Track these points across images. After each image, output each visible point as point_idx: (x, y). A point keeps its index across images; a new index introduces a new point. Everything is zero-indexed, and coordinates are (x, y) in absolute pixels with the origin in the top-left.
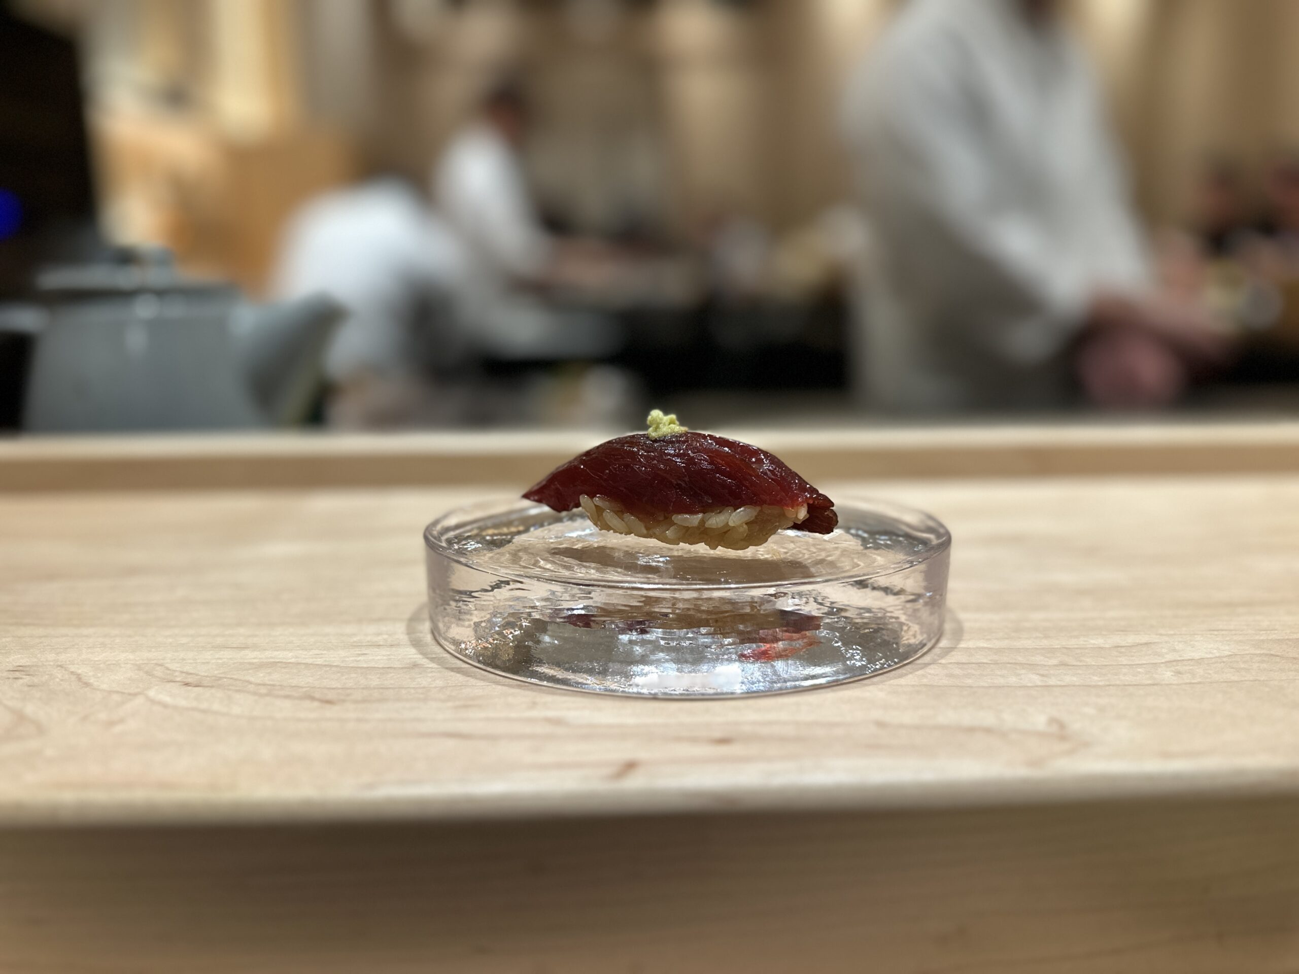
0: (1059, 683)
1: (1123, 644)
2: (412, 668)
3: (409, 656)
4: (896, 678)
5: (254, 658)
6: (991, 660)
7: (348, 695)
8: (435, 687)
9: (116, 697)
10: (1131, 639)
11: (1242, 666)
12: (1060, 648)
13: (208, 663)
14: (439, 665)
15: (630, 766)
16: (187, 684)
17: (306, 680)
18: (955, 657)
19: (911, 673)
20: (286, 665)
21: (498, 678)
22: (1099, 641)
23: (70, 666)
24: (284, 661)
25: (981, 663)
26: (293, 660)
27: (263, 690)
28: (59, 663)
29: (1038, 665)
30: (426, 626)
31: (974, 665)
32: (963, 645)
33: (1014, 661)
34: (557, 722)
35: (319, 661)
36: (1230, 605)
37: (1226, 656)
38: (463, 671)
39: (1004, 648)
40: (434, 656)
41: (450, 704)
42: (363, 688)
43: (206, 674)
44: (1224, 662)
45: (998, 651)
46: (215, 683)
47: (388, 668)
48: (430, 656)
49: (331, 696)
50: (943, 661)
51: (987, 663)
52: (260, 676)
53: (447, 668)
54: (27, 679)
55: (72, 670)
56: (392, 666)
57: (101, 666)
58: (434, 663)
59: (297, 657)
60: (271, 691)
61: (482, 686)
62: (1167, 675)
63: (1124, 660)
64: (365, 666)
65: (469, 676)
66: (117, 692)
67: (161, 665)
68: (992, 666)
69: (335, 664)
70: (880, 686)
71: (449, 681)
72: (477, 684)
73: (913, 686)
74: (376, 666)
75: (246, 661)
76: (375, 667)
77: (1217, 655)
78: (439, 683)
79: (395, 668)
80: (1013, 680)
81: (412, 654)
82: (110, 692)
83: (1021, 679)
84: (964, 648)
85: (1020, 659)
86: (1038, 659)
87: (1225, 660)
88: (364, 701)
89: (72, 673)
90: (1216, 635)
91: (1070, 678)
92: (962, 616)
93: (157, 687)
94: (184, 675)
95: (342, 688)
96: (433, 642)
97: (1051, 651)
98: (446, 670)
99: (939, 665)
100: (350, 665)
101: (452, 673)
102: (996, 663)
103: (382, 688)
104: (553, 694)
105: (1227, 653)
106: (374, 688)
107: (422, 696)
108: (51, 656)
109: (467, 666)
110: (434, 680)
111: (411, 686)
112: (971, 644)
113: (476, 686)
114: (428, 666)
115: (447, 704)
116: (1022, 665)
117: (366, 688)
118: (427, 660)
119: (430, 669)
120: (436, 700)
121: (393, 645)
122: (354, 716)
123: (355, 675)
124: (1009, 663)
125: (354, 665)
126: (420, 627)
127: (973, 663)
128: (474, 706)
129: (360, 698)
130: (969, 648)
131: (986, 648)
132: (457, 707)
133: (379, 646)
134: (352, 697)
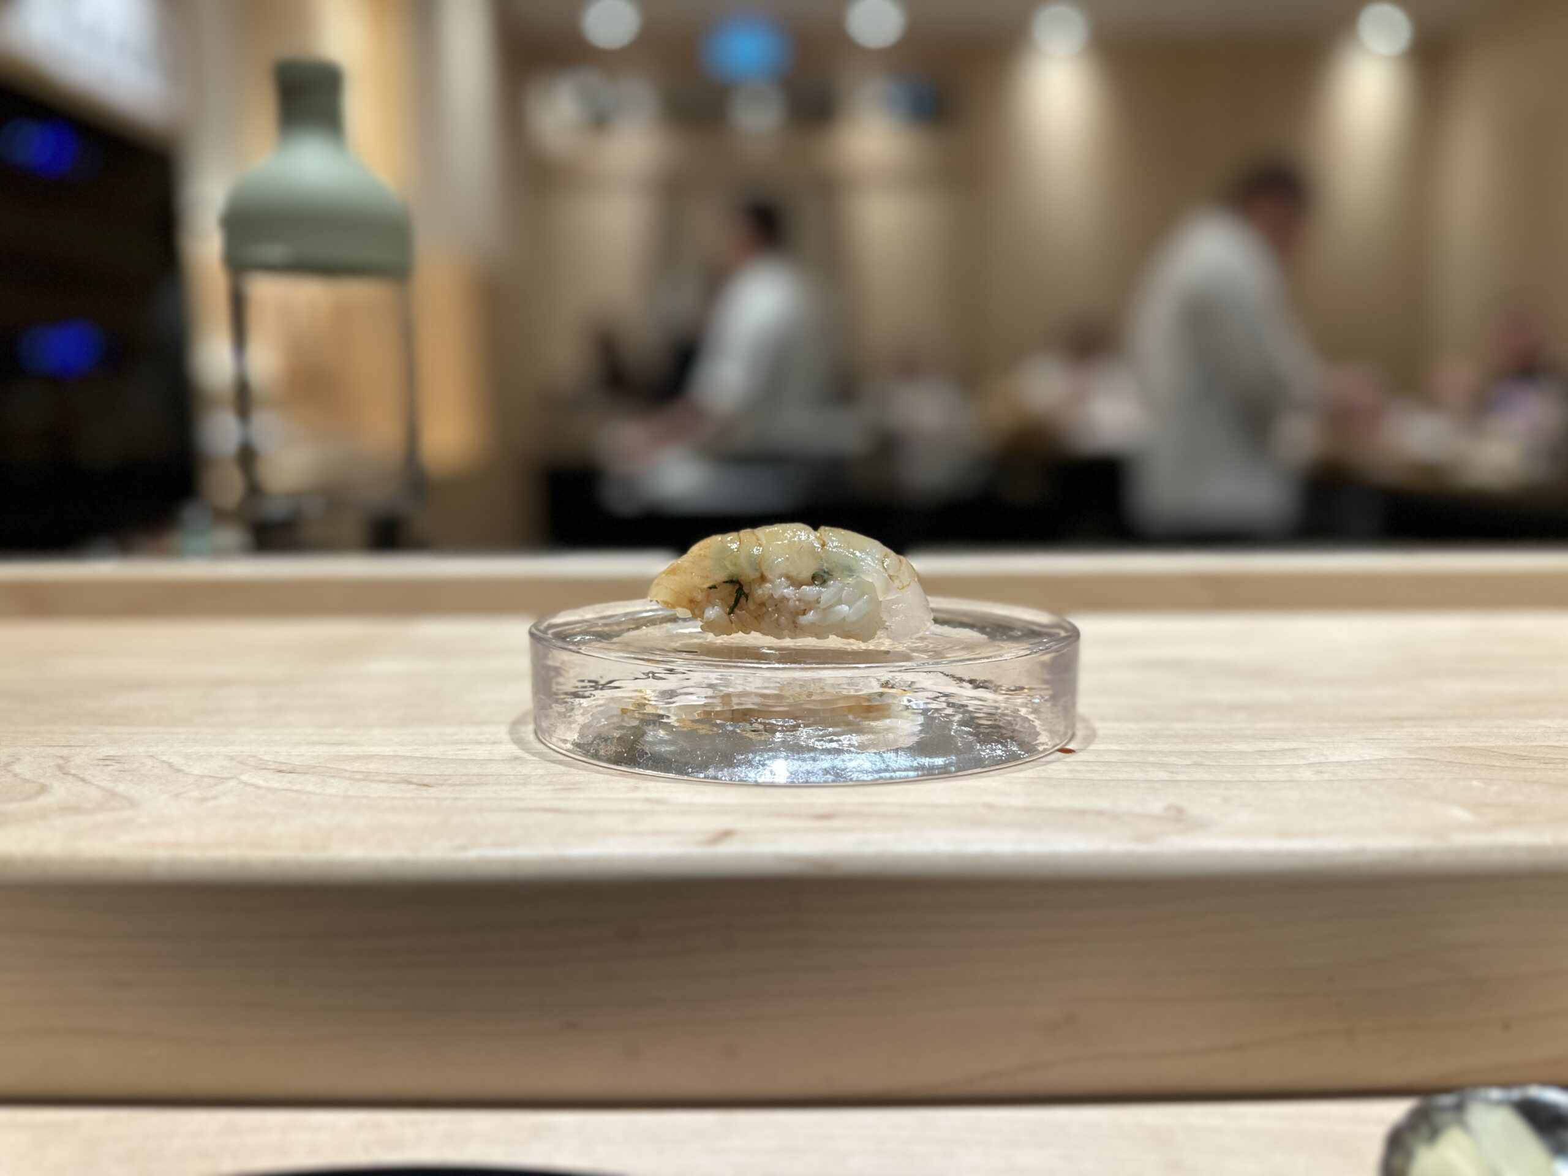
0: (1187, 778)
1: (1267, 749)
2: (514, 760)
3: (511, 751)
5: (351, 752)
6: (1119, 760)
7: (446, 780)
8: (536, 775)
9: (207, 780)
10: (1277, 745)
11: (1390, 767)
12: (1197, 752)
13: (303, 755)
14: (539, 758)
15: (726, 835)
16: (280, 771)
17: (403, 768)
19: (1031, 768)
20: (384, 757)
21: (601, 769)
22: (1243, 747)
23: (161, 757)
24: (381, 754)
25: (1108, 762)
26: (391, 754)
27: (358, 776)
28: (151, 754)
29: (1169, 764)
30: (531, 727)
31: (1099, 763)
32: (1092, 747)
33: (1144, 761)
34: (658, 801)
35: (418, 755)
36: (1396, 720)
37: (1376, 760)
38: (563, 763)
39: (1136, 751)
40: (537, 751)
41: (550, 787)
42: (462, 775)
43: (301, 764)
44: (1371, 764)
45: (1129, 753)
46: (309, 770)
47: (489, 760)
48: (533, 751)
49: (427, 781)
51: (1114, 762)
52: (357, 766)
53: (549, 761)
54: (117, 766)
55: (162, 759)
56: (492, 758)
57: (193, 756)
58: (536, 756)
59: (394, 751)
60: (367, 777)
61: (584, 774)
62: (1308, 774)
63: (1264, 762)
64: (464, 758)
65: (571, 767)
66: (210, 776)
67: (254, 756)
68: (1119, 764)
69: (435, 756)
70: (997, 778)
71: (549, 770)
73: (1031, 778)
74: (476, 758)
75: (341, 754)
76: (475, 760)
77: (1367, 758)
78: (541, 772)
79: (496, 760)
80: (1139, 775)
81: (514, 750)
82: (202, 776)
83: (1147, 775)
84: (1094, 750)
85: (1151, 759)
86: (1172, 760)
87: (1376, 762)
88: (461, 785)
89: (164, 762)
90: (1371, 743)
91: (1201, 775)
92: (1097, 725)
93: (250, 773)
94: (277, 764)
95: (440, 775)
96: (537, 741)
97: (1189, 753)
100: (450, 758)
101: (553, 765)
102: (1124, 762)
103: (481, 775)
104: (657, 781)
105: (1377, 757)
106: (473, 775)
107: (521, 781)
108: (141, 749)
109: (570, 759)
110: (536, 769)
111: (511, 774)
112: (1102, 747)
113: (577, 774)
114: (530, 758)
115: (547, 788)
116: (1152, 764)
117: (465, 775)
118: (527, 754)
119: (532, 762)
120: (536, 784)
121: (494, 743)
122: (451, 796)
123: (454, 765)
124: (1138, 762)
125: (454, 757)
126: (523, 729)
127: (1099, 762)
128: (575, 789)
129: (458, 783)
130: (1099, 750)
131: (1117, 750)
132: (556, 790)
133: (481, 743)
134: (450, 782)
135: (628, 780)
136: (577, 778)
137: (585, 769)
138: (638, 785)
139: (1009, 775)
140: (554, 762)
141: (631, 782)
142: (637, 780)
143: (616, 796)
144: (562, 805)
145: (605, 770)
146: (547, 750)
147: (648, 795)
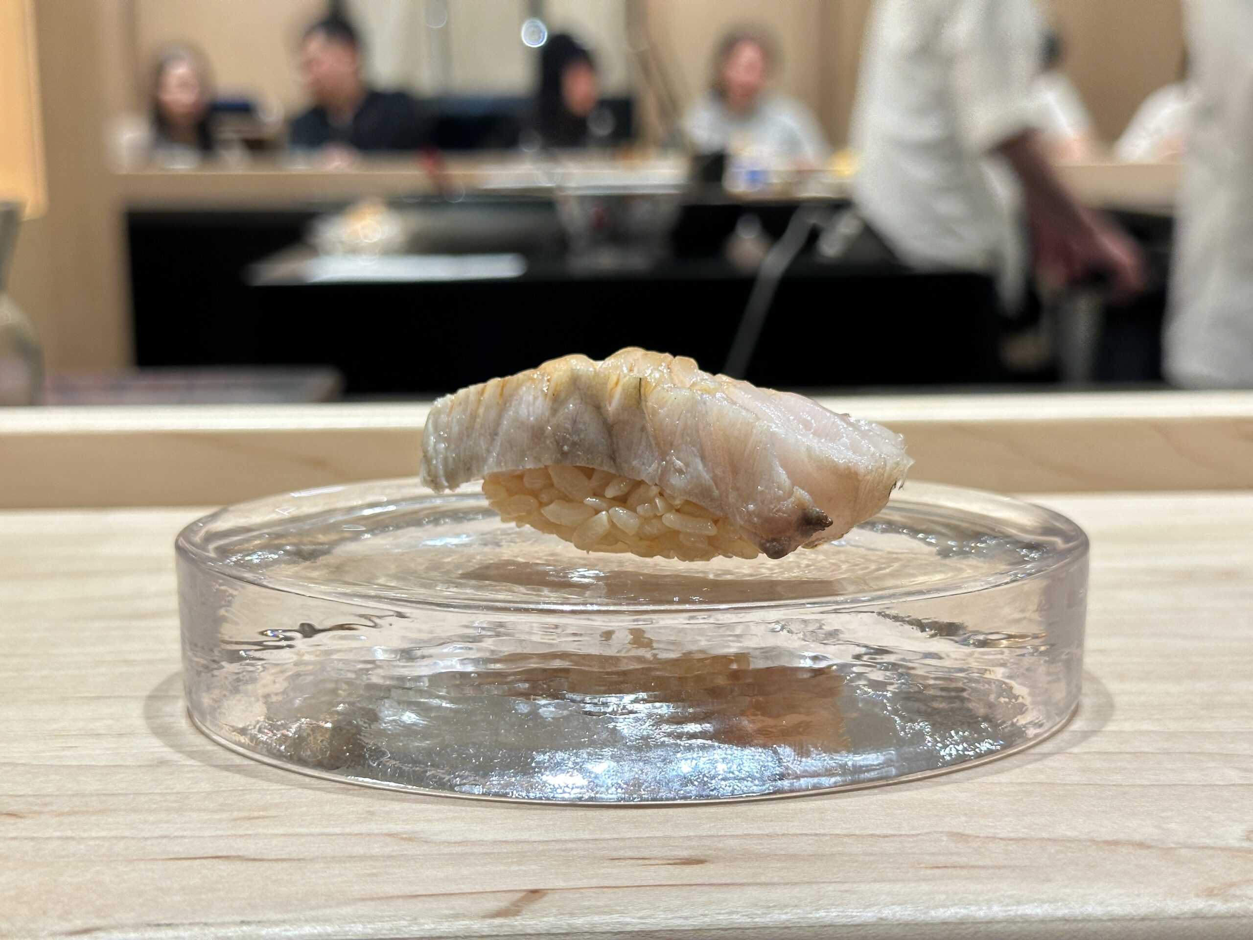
2: (157, 766)
3: (152, 750)
4: (991, 774)
6: (1159, 749)
7: (46, 805)
8: (197, 793)
14: (201, 761)
15: (532, 897)
18: (1096, 744)
19: (1019, 766)
21: (307, 779)
25: (1141, 753)
29: (1238, 756)
30: (180, 705)
31: (1129, 755)
32: (1111, 727)
33: (1198, 750)
34: (410, 838)
38: (244, 770)
39: (1182, 732)
40: (195, 749)
41: (225, 815)
42: (73, 795)
45: (1173, 736)
47: (115, 766)
48: (188, 749)
50: (1076, 750)
51: (1152, 753)
53: (217, 766)
56: (122, 763)
58: (193, 759)
61: (281, 789)
64: (75, 763)
65: (256, 777)
68: (1159, 756)
69: (21, 762)
70: (965, 785)
71: (221, 784)
72: (271, 788)
73: (1021, 784)
74: (94, 763)
76: (92, 766)
78: (205, 787)
79: (127, 767)
80: (1193, 776)
81: (156, 747)
83: (1207, 775)
84: (1114, 732)
85: (1209, 747)
86: (1241, 747)
88: (72, 813)
92: (1113, 686)
95: (35, 796)
96: (192, 730)
98: (214, 769)
99: (1068, 755)
100: (48, 763)
101: (225, 773)
102: (1167, 753)
103: (104, 794)
104: (404, 801)
106: (92, 795)
107: (174, 805)
109: (252, 763)
110: (196, 783)
111: (155, 791)
112: (1127, 726)
113: (268, 790)
114: (184, 763)
115: (217, 816)
116: (1211, 756)
117: (77, 795)
118: (180, 755)
119: (189, 769)
120: (199, 810)
121: (121, 735)
122: (58, 834)
123: (58, 777)
124: (1190, 753)
125: (56, 762)
126: (168, 708)
127: (1127, 753)
128: (268, 817)
129: (68, 809)
130: (1122, 732)
131: (1152, 732)
132: (236, 820)
133: (98, 735)
134: (54, 808)
135: (355, 799)
136: (269, 797)
137: (282, 782)
138: (372, 809)
139: (984, 779)
140: (227, 768)
141: (361, 803)
142: (370, 800)
143: (338, 830)
144: (251, 848)
145: (313, 781)
146: (211, 747)
147: (393, 828)
